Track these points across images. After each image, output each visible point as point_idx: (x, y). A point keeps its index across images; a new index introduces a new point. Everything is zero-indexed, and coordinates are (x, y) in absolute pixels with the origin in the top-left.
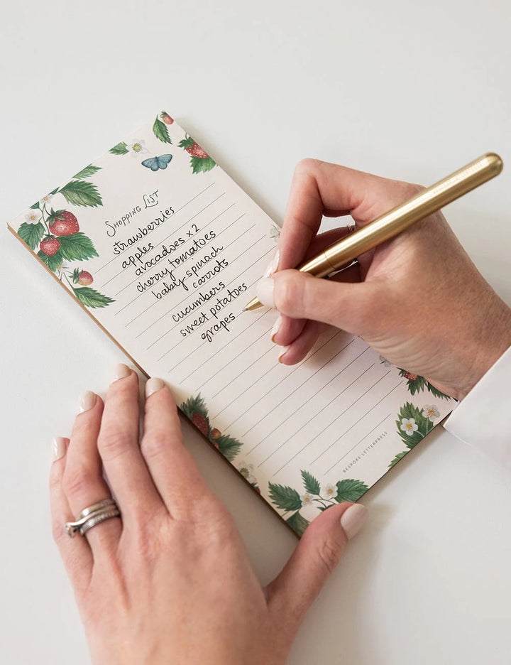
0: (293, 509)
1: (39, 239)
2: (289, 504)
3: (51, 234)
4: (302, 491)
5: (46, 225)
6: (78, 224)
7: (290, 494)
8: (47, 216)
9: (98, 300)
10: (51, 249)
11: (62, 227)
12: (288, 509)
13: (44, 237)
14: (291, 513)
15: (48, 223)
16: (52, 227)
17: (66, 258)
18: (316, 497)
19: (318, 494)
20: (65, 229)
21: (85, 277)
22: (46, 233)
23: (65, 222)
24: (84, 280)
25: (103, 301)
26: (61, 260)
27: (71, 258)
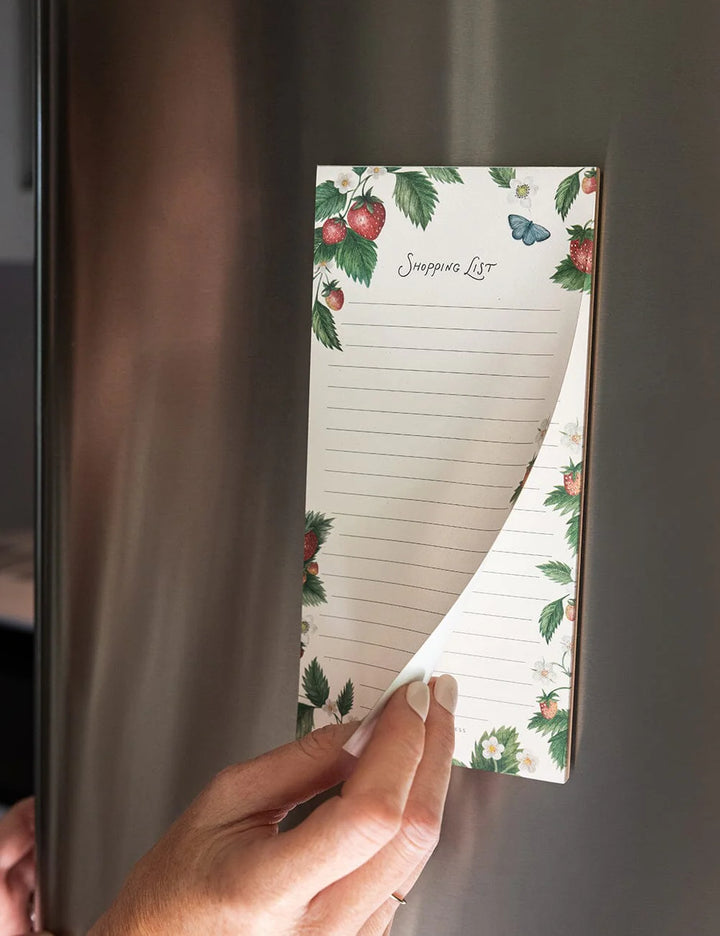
0: (312, 701)
1: (329, 214)
2: (314, 694)
3: (345, 219)
4: (334, 696)
5: (349, 203)
6: (380, 231)
7: (322, 686)
8: (359, 193)
9: (327, 334)
10: (332, 236)
11: (362, 220)
12: (309, 696)
13: (337, 215)
14: (308, 702)
15: (353, 202)
16: (353, 211)
17: (337, 259)
18: (339, 715)
19: (342, 715)
20: (364, 225)
21: (337, 297)
22: (342, 213)
23: (370, 216)
24: (334, 300)
25: (331, 340)
26: (331, 258)
27: (341, 263)
